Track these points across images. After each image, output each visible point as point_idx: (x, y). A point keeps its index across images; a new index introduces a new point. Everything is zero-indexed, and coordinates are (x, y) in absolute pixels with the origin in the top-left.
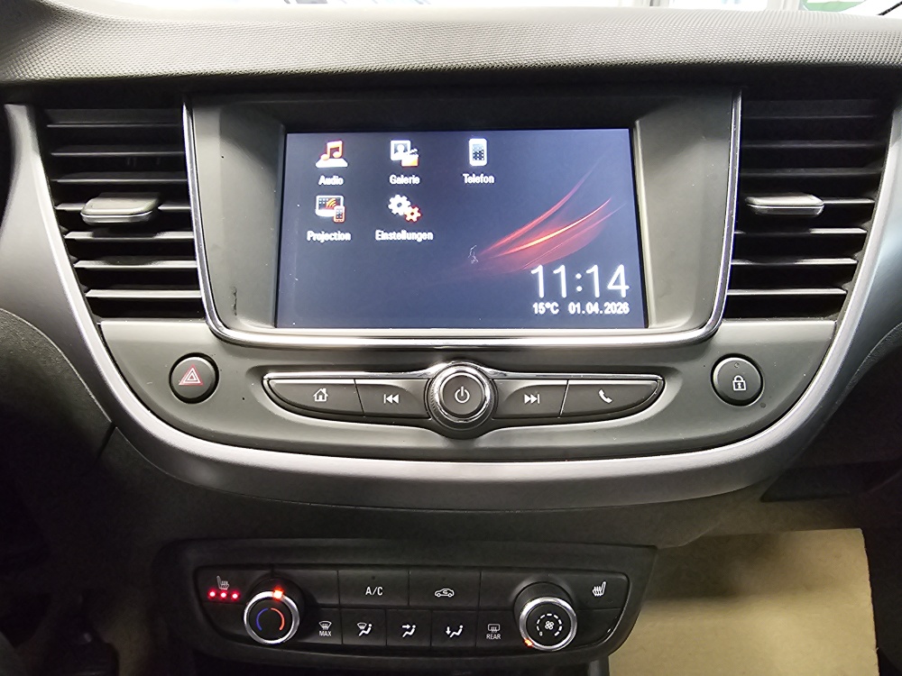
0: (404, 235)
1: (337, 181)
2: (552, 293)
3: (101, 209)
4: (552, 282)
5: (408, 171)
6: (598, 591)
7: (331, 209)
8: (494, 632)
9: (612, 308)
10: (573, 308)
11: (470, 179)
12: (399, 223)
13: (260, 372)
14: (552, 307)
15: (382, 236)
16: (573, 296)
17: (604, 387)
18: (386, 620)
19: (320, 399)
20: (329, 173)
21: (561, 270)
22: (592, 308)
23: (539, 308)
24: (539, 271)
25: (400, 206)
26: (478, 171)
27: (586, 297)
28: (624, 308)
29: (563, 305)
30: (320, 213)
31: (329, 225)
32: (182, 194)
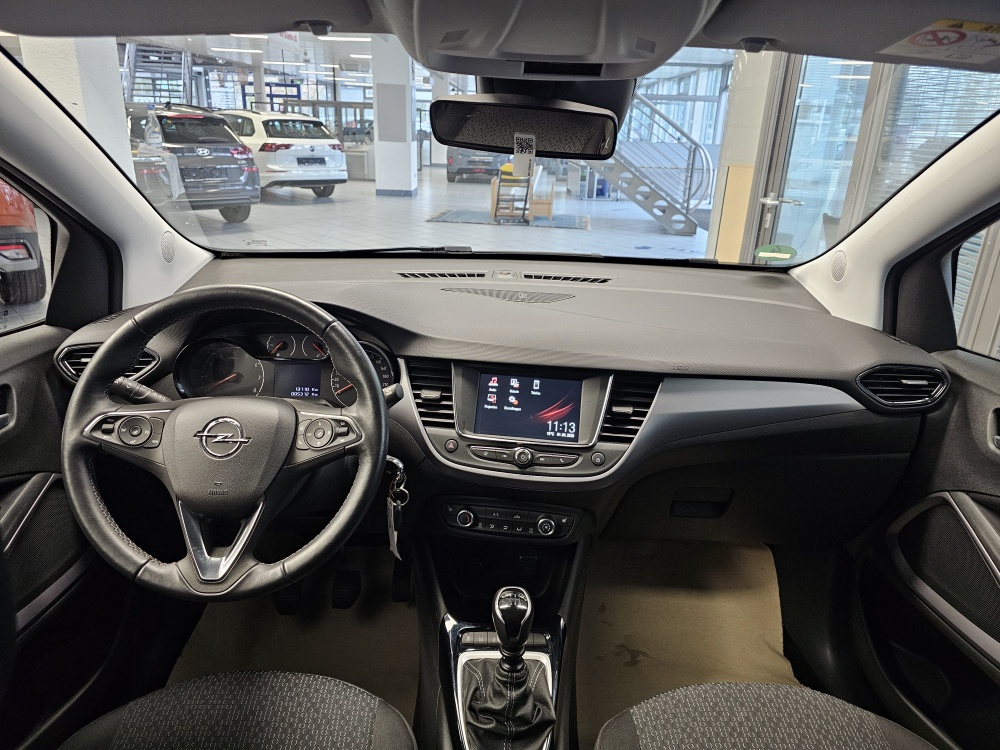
0: (513, 409)
1: (494, 390)
2: (553, 430)
3: (426, 394)
4: (553, 426)
5: (515, 389)
6: (564, 521)
7: (492, 399)
8: (531, 531)
9: (569, 436)
10: (558, 434)
11: (533, 393)
12: (512, 405)
13: (469, 446)
14: (553, 434)
15: (506, 408)
16: (559, 431)
17: (562, 458)
18: (499, 524)
19: (485, 454)
20: (492, 387)
21: (556, 423)
22: (564, 435)
23: (549, 434)
24: (550, 422)
25: (512, 399)
26: (536, 390)
27: (563, 431)
28: (573, 436)
29: (556, 433)
30: (489, 400)
31: (491, 404)
32: (449, 390)
